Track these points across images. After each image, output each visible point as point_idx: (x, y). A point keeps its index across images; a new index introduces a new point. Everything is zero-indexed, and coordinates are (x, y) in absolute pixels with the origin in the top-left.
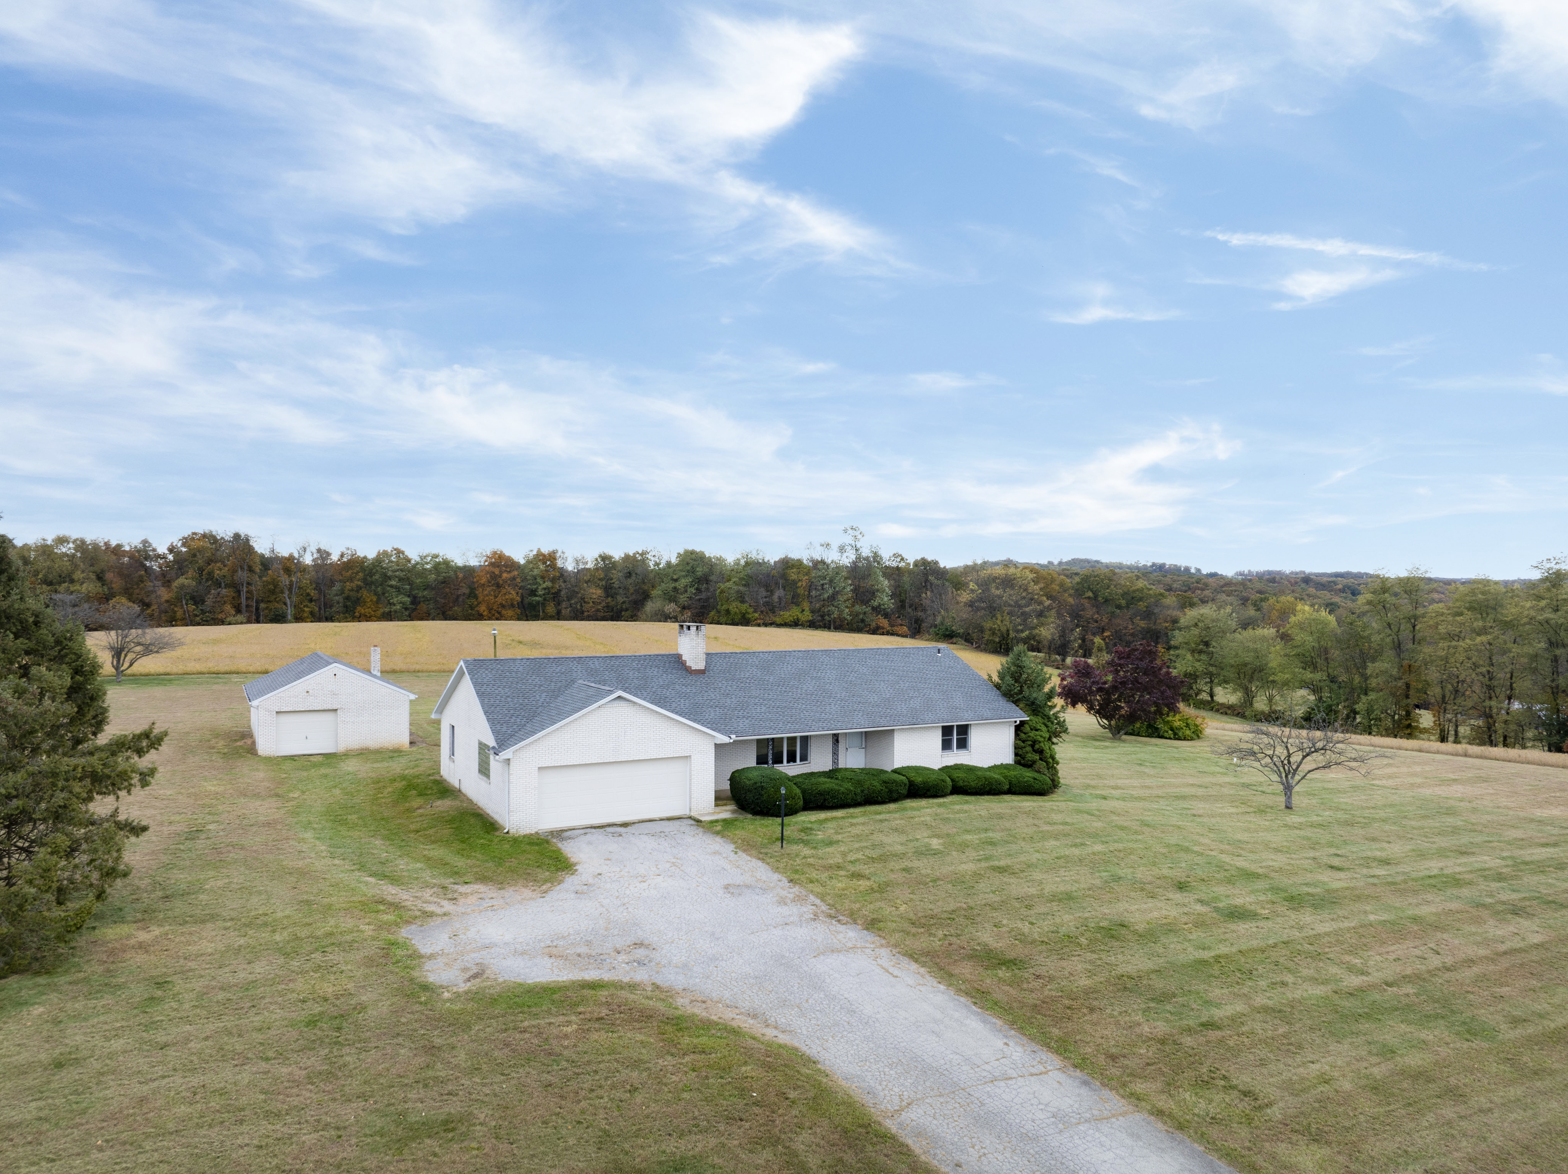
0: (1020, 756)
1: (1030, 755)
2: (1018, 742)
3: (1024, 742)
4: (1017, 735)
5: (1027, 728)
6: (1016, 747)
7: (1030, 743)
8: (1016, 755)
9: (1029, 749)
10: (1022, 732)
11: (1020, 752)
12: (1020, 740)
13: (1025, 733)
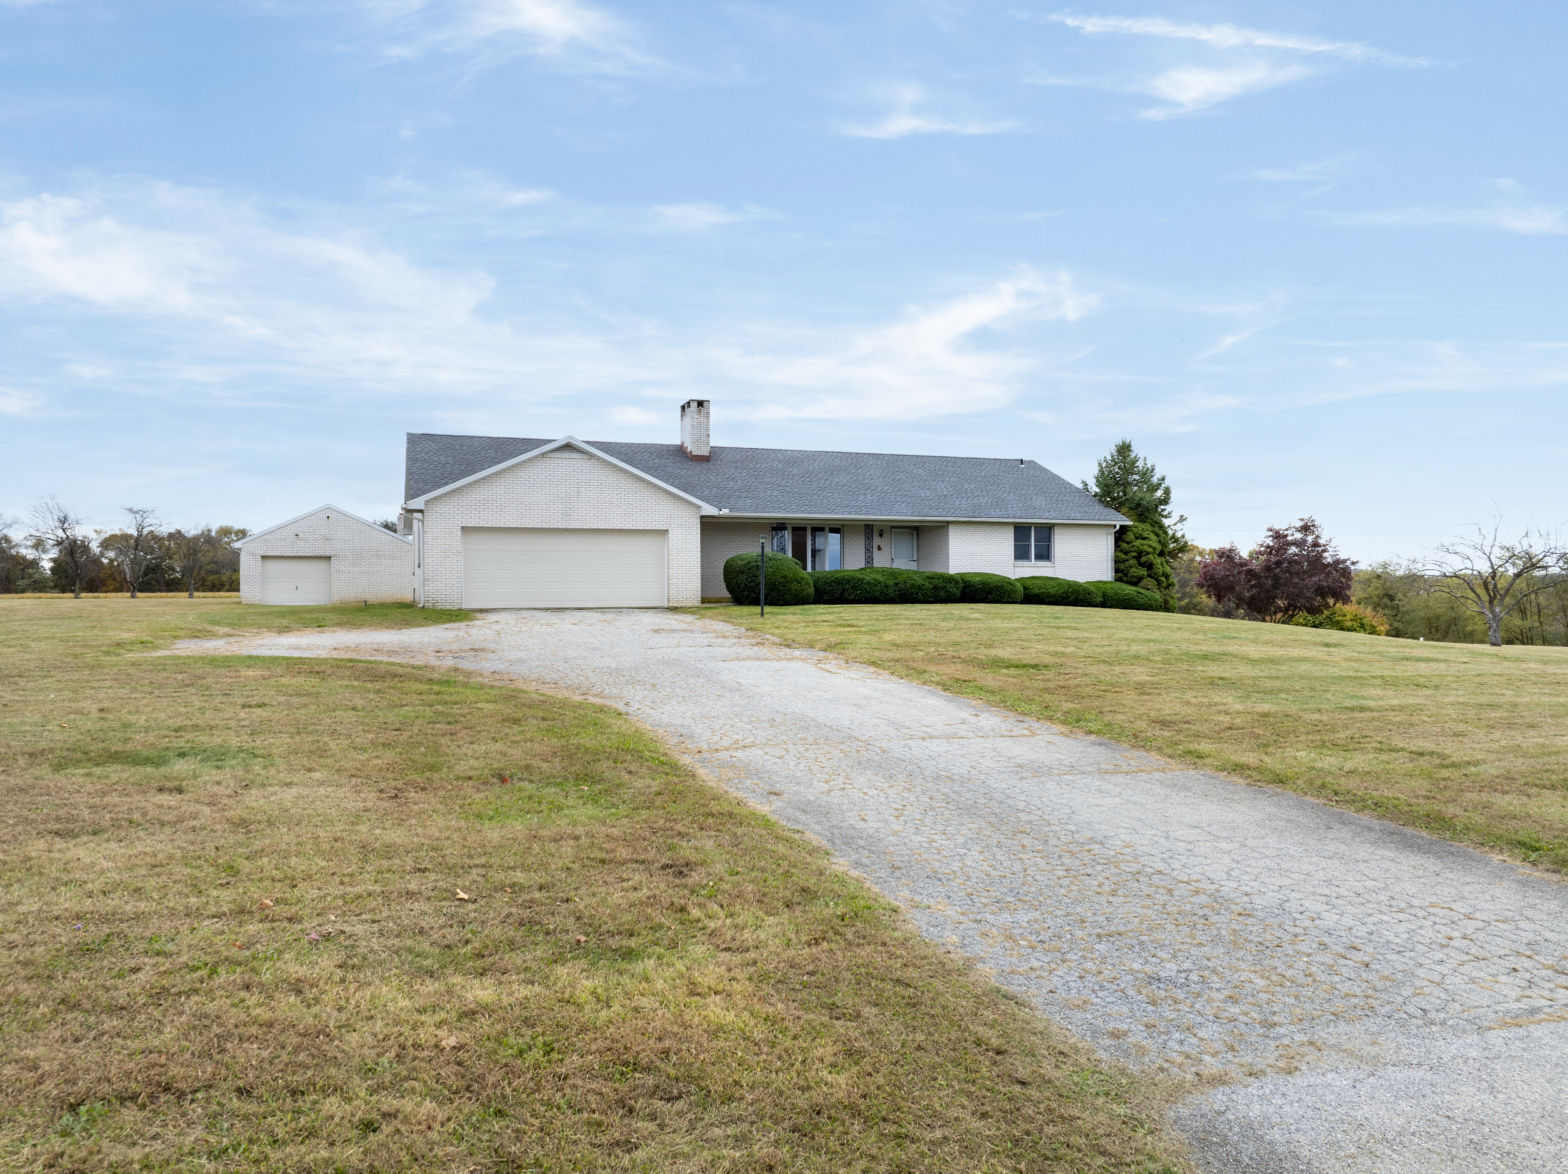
0: (1122, 571)
1: (1134, 569)
2: (1119, 554)
3: (1126, 553)
4: (1117, 546)
5: (1130, 536)
6: (1117, 561)
7: (1134, 554)
8: (1117, 571)
9: (1133, 562)
10: (1124, 541)
11: (1122, 567)
12: (1121, 551)
13: (1128, 543)
